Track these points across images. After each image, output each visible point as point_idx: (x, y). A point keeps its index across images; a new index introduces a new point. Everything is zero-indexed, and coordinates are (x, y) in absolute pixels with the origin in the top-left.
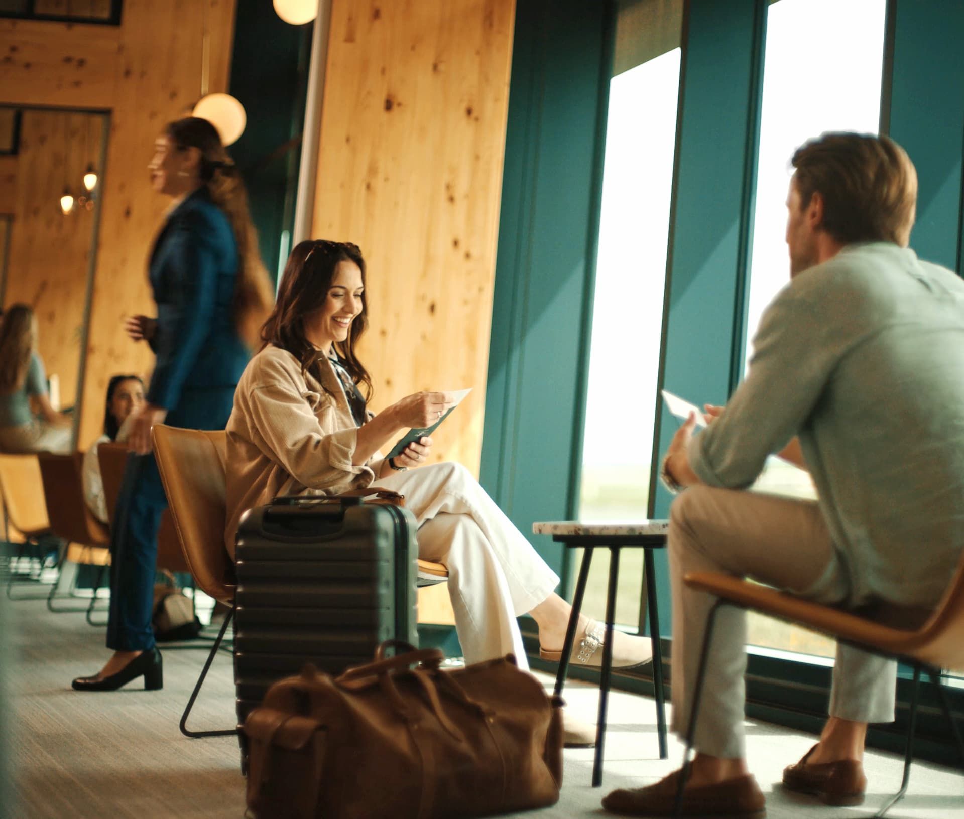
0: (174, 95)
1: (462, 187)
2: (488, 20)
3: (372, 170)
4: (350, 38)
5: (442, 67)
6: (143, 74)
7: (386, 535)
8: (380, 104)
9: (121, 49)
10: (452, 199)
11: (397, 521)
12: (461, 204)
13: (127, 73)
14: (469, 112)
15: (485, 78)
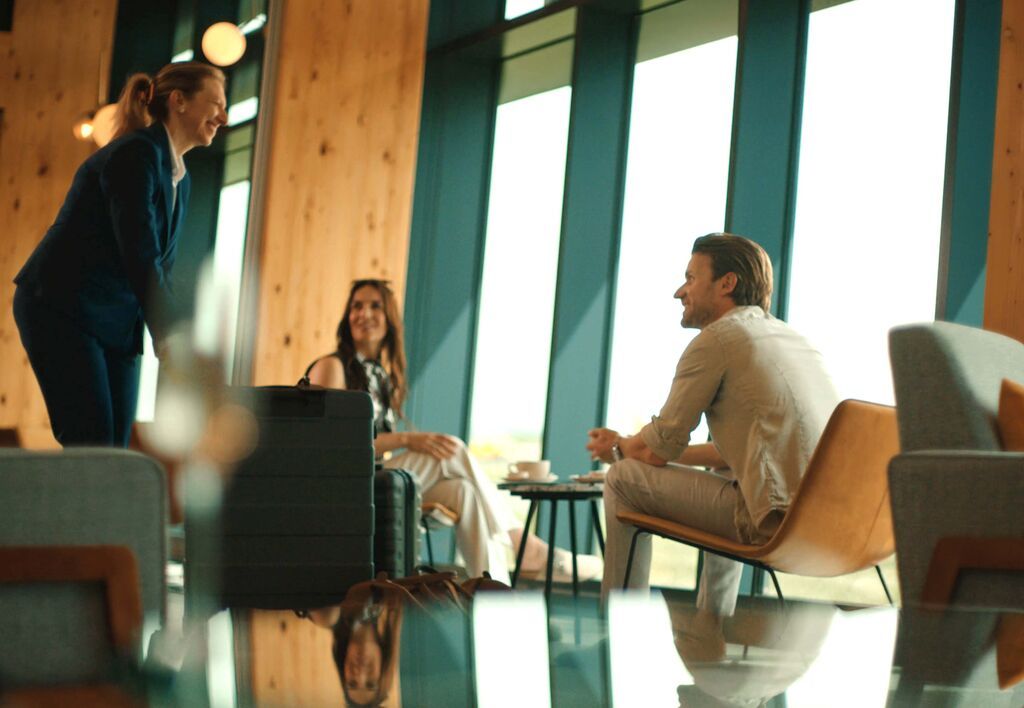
0: (59, 97)
1: (380, 216)
2: (403, 81)
3: (310, 203)
4: (294, 95)
5: (366, 119)
6: (32, 77)
7: (400, 491)
8: (315, 148)
9: (11, 53)
10: (371, 227)
11: (407, 481)
12: (379, 232)
13: (17, 76)
14: (386, 156)
15: (399, 128)
